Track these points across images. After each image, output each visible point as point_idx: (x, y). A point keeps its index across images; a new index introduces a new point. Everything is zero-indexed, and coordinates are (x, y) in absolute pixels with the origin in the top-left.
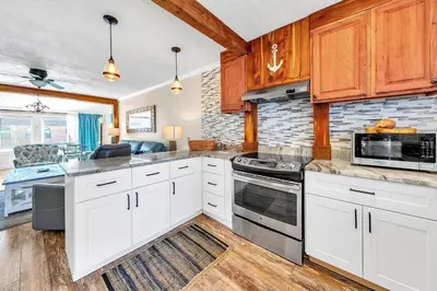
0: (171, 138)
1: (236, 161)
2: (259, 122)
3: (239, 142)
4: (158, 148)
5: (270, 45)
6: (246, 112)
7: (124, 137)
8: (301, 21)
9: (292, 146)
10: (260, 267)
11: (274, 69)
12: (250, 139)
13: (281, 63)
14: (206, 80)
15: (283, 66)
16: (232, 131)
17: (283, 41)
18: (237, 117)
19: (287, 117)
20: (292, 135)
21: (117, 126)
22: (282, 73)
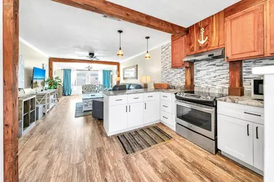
0: (145, 82)
1: (177, 95)
2: (195, 73)
3: (183, 84)
4: (139, 87)
5: (199, 28)
6: (186, 67)
7: (122, 82)
8: (219, 13)
9: (217, 87)
10: (188, 150)
11: (202, 42)
12: (189, 83)
13: (207, 38)
14: (164, 50)
15: (208, 40)
16: (179, 78)
17: (208, 25)
18: (182, 70)
19: (214, 69)
20: (217, 81)
21: (119, 76)
22: (207, 45)
